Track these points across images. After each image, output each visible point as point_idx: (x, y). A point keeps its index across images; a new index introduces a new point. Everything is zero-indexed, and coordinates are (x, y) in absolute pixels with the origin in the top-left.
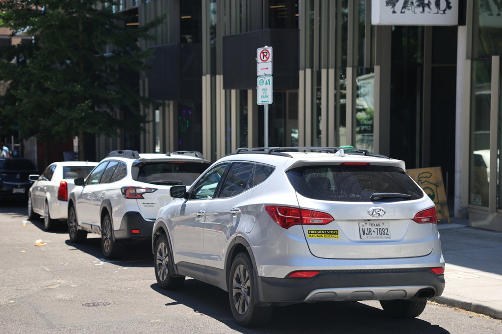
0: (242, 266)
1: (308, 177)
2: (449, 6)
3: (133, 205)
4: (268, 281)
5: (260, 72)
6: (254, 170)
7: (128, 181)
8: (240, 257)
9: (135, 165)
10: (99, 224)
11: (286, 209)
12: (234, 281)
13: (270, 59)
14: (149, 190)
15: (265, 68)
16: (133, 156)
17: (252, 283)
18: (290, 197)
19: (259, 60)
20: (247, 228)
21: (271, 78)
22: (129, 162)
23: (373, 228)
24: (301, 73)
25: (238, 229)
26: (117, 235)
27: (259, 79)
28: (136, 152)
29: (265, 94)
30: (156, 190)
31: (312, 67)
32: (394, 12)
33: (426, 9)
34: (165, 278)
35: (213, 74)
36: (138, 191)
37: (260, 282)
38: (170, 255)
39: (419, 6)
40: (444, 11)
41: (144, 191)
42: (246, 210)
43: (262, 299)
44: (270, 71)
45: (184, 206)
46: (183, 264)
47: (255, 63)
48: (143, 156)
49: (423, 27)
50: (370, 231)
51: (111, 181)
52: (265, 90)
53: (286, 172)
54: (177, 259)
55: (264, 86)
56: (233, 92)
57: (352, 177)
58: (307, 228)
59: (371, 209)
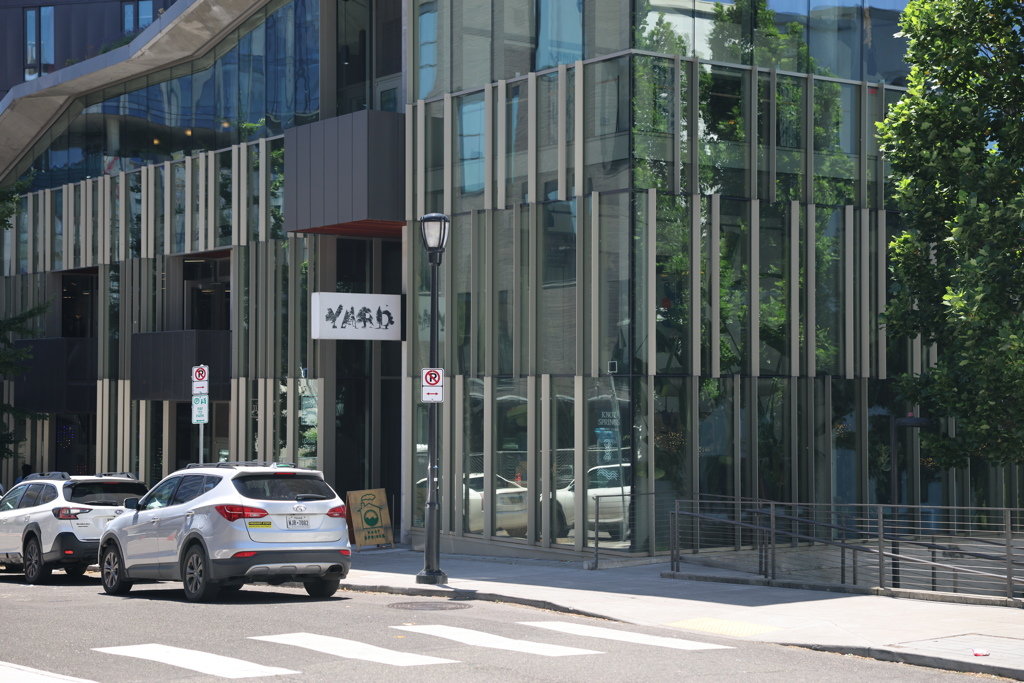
0: (195, 556)
1: (248, 483)
2: (391, 321)
3: (66, 526)
4: (216, 561)
5: (195, 391)
6: (204, 480)
7: (60, 502)
8: (195, 548)
9: (65, 487)
10: (20, 551)
11: (232, 507)
12: (188, 569)
13: (206, 378)
14: (83, 511)
15: (200, 387)
16: (63, 478)
17: (205, 567)
18: (236, 498)
19: (194, 379)
20: (200, 524)
21: (207, 397)
22: (59, 485)
23: (297, 521)
24: (234, 382)
25: (192, 527)
26: (46, 558)
27: (194, 398)
28: (66, 474)
29: (200, 414)
30: (91, 510)
31: (246, 376)
32: (334, 327)
33: (368, 324)
34: (114, 583)
35: (114, 377)
36: (73, 511)
37: (211, 564)
38: (121, 562)
39: (360, 320)
40: (386, 326)
41: (78, 511)
42: (199, 511)
43: (212, 576)
44: (206, 390)
45: (136, 517)
46: (133, 567)
47: (190, 382)
48: (73, 478)
49: (371, 341)
50: (294, 522)
51: (35, 503)
52: (201, 409)
53: (233, 480)
54: (128, 564)
55: (199, 405)
56: (143, 403)
57: (283, 483)
58: (248, 520)
59: (295, 506)
